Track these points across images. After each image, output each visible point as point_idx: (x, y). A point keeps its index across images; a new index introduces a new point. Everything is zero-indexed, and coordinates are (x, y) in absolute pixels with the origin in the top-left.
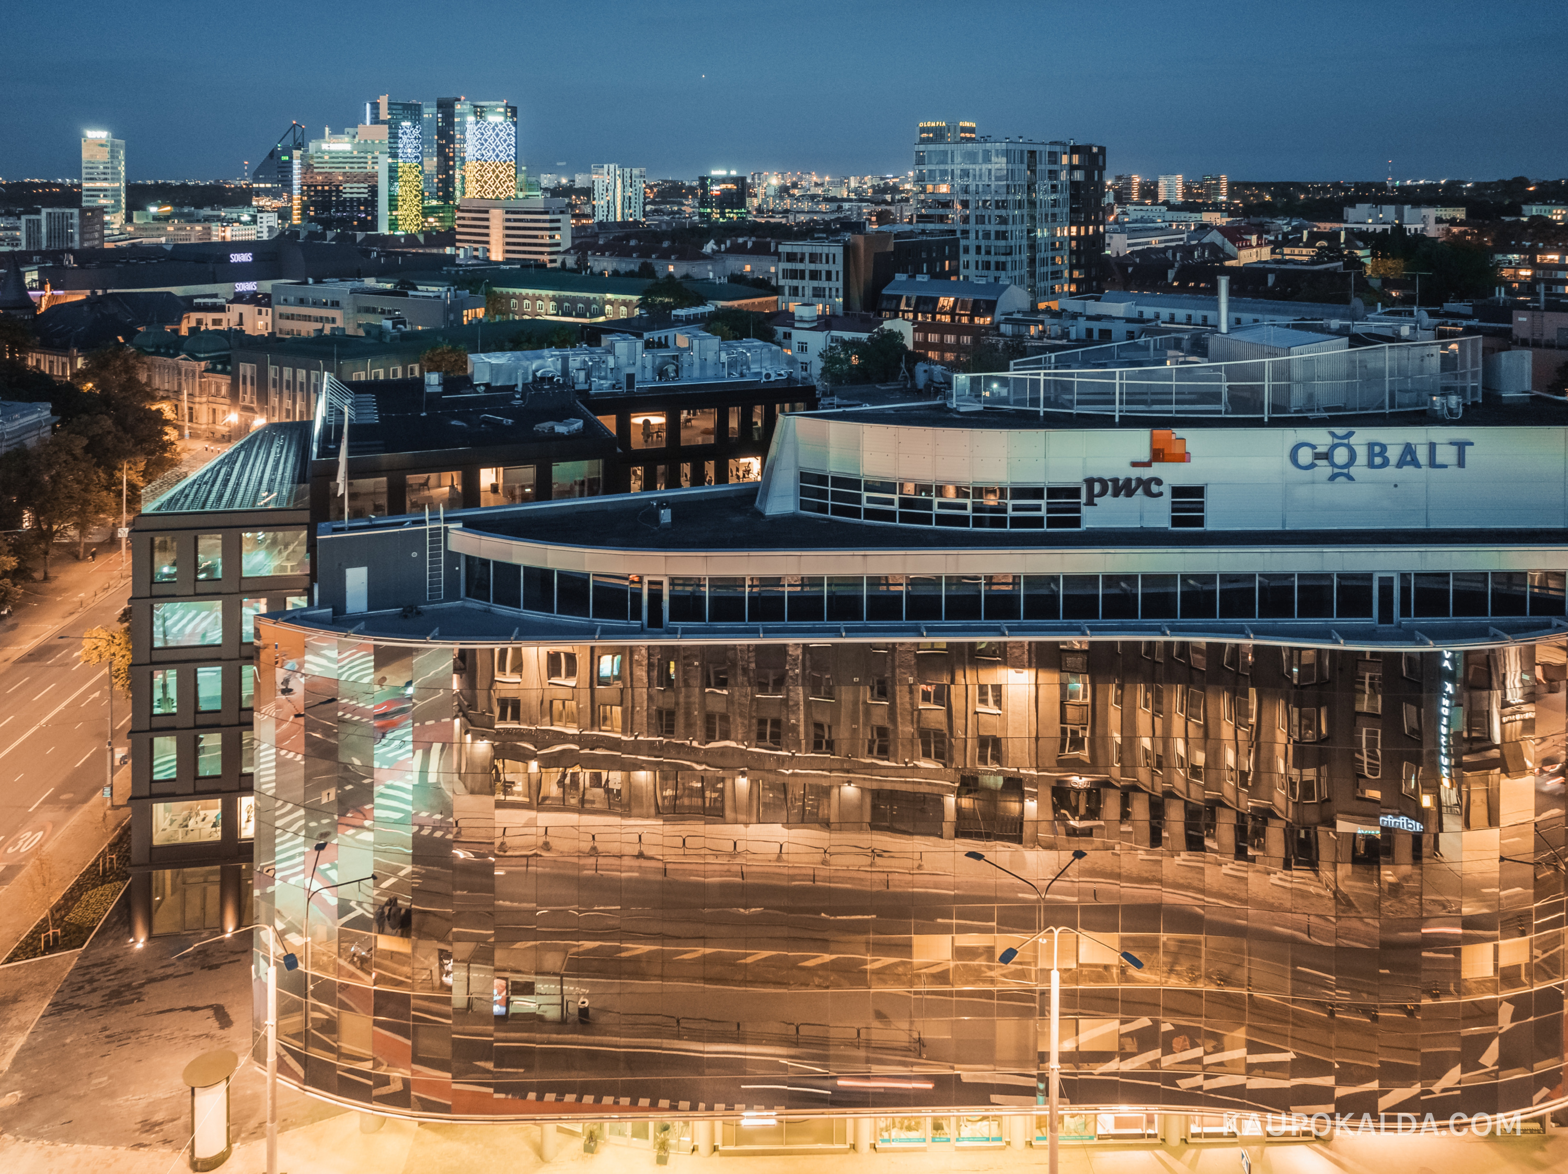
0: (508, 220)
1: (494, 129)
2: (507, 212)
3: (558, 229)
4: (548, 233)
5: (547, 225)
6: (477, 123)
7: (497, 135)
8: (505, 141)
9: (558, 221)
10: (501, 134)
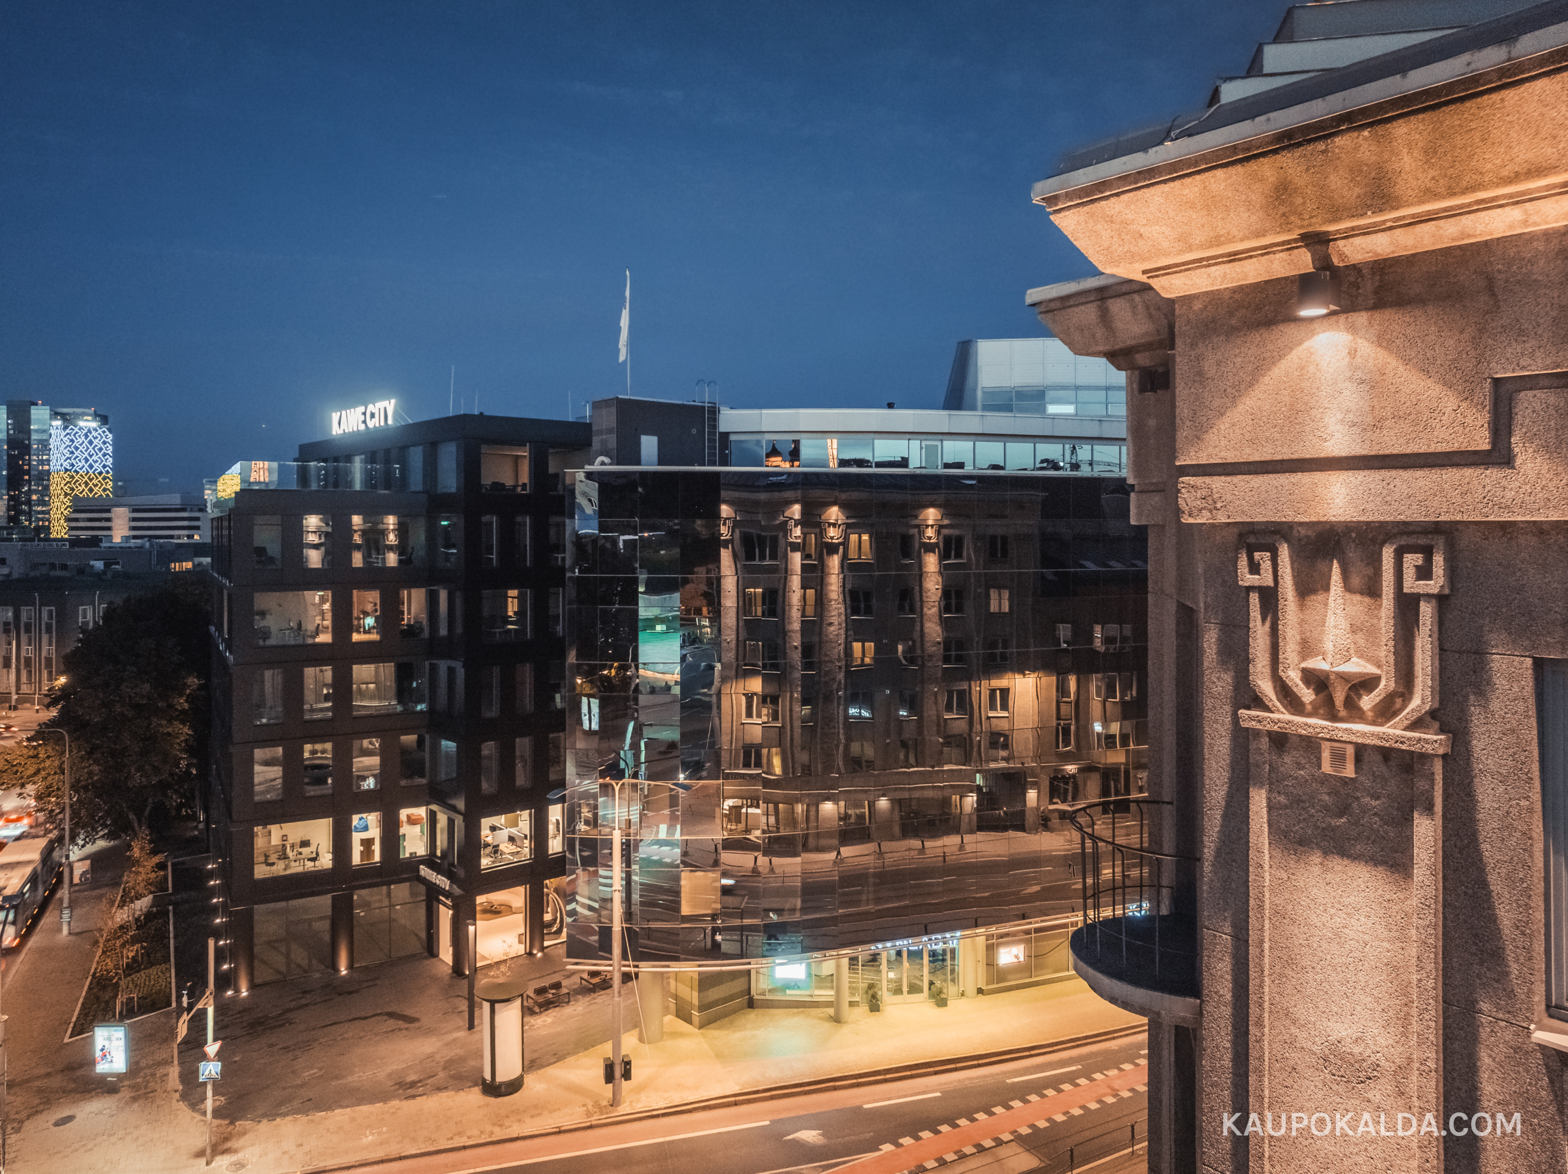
0: (134, 519)
1: (86, 436)
2: (134, 511)
3: (198, 528)
4: (186, 532)
5: (186, 523)
6: (65, 428)
7: (91, 442)
8: (101, 449)
9: (197, 519)
10: (96, 442)
